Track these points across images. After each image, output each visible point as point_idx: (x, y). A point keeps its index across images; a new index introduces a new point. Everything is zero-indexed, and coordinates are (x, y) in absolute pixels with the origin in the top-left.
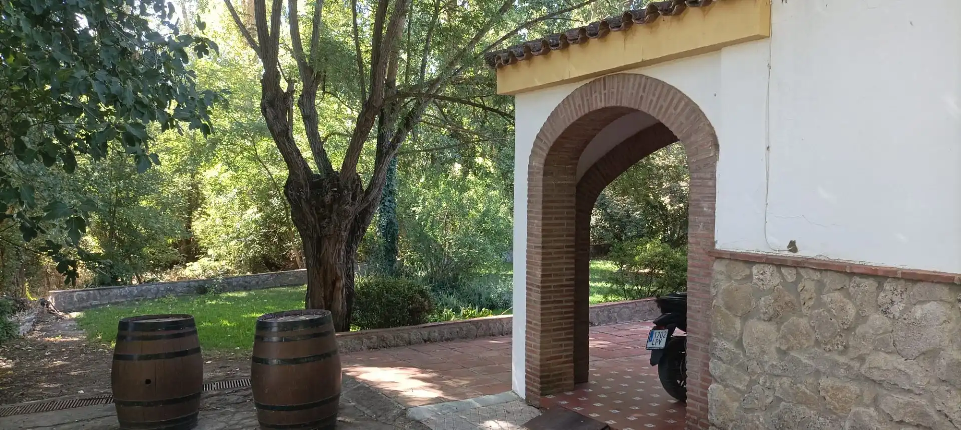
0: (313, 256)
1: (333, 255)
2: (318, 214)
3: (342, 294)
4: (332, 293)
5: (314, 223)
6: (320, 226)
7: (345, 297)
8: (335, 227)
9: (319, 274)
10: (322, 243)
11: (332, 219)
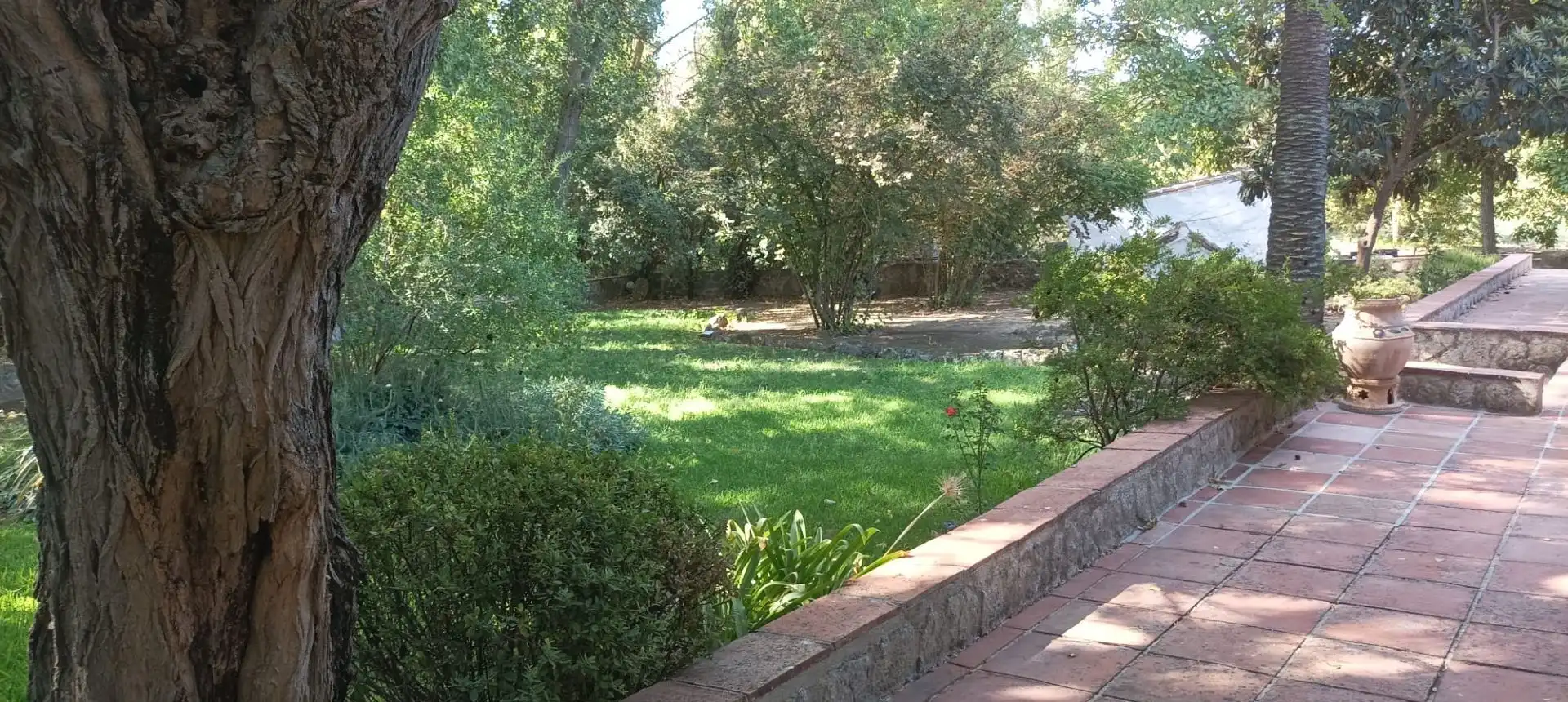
0: (103, 382)
1: (261, 354)
2: (128, 48)
3: (314, 595)
4: (244, 606)
5: (99, 116)
6: (151, 138)
7: (324, 607)
8: (285, 150)
9: (151, 498)
10: (180, 277)
11: (259, 90)
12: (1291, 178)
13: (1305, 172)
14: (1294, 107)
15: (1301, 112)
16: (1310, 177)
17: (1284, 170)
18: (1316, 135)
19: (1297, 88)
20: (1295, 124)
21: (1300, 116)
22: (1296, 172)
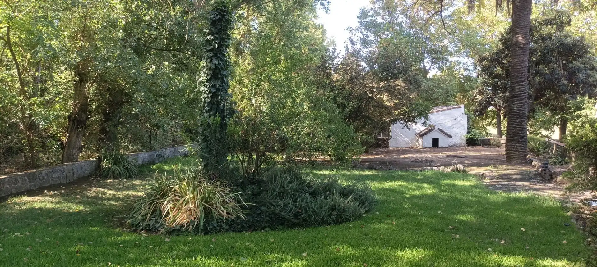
12: (517, 107)
13: (522, 106)
14: (517, 83)
15: (521, 85)
16: (523, 107)
17: (514, 105)
18: (525, 93)
19: (518, 77)
20: (518, 89)
21: (520, 86)
22: (519, 106)
